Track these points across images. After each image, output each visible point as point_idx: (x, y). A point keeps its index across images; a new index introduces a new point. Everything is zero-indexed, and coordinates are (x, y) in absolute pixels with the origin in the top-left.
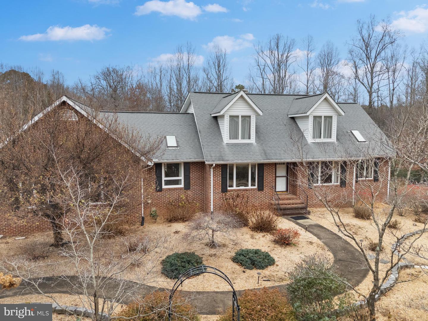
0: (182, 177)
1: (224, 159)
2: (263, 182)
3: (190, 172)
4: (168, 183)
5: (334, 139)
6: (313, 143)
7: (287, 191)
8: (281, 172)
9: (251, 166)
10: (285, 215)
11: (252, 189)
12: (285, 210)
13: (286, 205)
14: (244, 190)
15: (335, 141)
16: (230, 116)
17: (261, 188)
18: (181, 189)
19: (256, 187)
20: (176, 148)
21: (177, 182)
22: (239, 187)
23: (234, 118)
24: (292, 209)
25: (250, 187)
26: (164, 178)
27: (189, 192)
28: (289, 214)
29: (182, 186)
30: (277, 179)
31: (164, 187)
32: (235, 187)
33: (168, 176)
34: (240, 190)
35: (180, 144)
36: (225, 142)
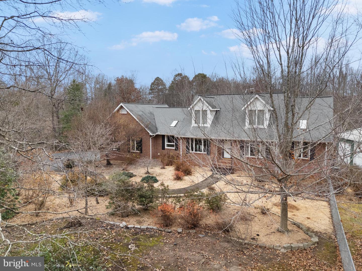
0: (174, 144)
2: (210, 150)
4: (168, 146)
5: (264, 126)
6: (249, 128)
8: (227, 146)
11: (203, 154)
14: (199, 154)
15: (266, 127)
16: (195, 111)
18: (173, 149)
19: (206, 153)
20: (174, 128)
21: (172, 146)
23: (197, 112)
25: (203, 152)
26: (166, 143)
31: (166, 147)
32: (194, 152)
33: (169, 142)
34: (196, 153)
35: (177, 126)
36: (192, 125)
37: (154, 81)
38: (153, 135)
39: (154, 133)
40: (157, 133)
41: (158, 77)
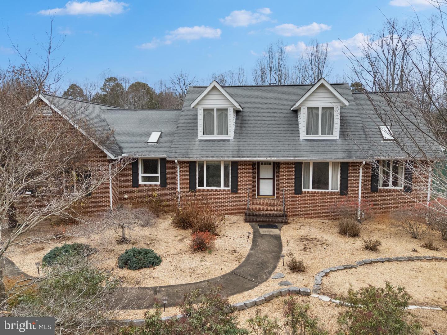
0: (158, 175)
1: (189, 155)
2: (237, 183)
3: (166, 169)
4: (145, 179)
5: (336, 135)
6: (307, 140)
7: (274, 195)
8: (266, 173)
9: (224, 164)
10: (254, 221)
11: (223, 190)
12: (258, 216)
13: (262, 210)
14: (215, 191)
15: (338, 138)
16: (204, 109)
17: (234, 190)
18: (157, 186)
19: (229, 188)
20: (156, 144)
21: (154, 179)
22: (210, 187)
23: (208, 112)
24: (267, 216)
25: (222, 188)
26: (141, 174)
27: (166, 190)
28: (259, 221)
29: (159, 183)
30: (261, 181)
31: (141, 182)
32: (205, 187)
33: (145, 172)
34: (210, 191)
35: (162, 140)
36: (199, 138)
37: (68, 90)
38: (117, 158)
39: (117, 154)
40: (123, 155)
41: (74, 85)
